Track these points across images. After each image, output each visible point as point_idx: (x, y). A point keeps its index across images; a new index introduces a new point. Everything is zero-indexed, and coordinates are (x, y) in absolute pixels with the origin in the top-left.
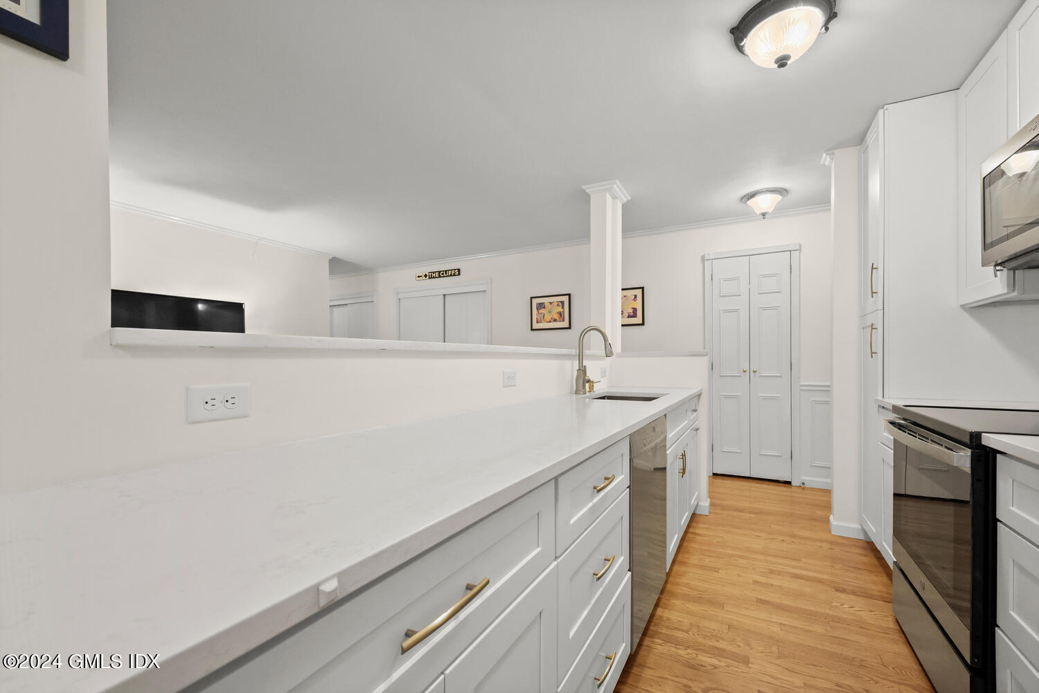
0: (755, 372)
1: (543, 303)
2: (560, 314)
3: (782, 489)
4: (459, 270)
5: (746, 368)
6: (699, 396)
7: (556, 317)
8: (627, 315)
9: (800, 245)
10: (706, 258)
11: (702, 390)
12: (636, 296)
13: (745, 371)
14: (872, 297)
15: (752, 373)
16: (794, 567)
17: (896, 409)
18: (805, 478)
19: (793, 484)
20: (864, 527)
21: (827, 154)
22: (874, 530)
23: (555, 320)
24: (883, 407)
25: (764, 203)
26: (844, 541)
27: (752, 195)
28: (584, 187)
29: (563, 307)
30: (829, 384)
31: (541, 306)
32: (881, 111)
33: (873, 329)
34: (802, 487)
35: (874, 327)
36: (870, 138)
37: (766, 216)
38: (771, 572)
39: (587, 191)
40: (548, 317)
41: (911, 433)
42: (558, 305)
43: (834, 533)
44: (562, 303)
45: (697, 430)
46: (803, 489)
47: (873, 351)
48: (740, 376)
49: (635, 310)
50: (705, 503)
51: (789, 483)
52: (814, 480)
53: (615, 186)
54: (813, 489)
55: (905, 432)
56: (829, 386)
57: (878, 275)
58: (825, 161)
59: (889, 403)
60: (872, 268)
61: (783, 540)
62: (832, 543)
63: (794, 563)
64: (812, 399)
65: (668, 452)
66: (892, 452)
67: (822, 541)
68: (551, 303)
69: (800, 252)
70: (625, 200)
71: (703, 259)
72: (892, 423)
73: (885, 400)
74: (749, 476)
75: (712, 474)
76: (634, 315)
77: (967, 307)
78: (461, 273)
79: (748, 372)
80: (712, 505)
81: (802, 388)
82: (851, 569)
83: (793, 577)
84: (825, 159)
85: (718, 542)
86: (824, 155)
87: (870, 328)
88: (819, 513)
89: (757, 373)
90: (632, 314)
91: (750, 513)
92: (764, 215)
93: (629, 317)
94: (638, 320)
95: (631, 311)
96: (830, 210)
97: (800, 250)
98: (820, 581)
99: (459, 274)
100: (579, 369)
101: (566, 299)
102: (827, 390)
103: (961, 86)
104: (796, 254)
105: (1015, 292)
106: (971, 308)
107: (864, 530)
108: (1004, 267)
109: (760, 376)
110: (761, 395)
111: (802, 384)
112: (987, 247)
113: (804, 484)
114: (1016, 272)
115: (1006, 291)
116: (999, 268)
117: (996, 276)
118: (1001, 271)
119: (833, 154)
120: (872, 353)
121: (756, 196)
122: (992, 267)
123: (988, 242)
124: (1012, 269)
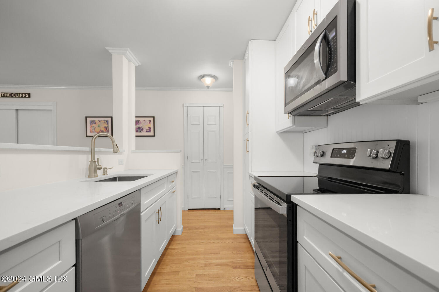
0: (206, 160)
1: (95, 121)
2: (106, 128)
3: (217, 212)
4: (29, 94)
5: (202, 158)
6: (176, 173)
7: (103, 129)
8: (146, 131)
10: (185, 105)
11: (178, 170)
12: (150, 121)
13: (202, 160)
14: (247, 126)
15: (205, 160)
16: (217, 259)
17: (255, 178)
18: (225, 206)
19: (221, 209)
21: (232, 61)
22: (248, 231)
23: (102, 131)
24: (251, 176)
25: (208, 81)
26: (238, 236)
27: (203, 77)
28: (107, 48)
29: (108, 124)
30: (232, 165)
31: (93, 122)
32: (250, 42)
33: (247, 140)
34: (225, 210)
35: (248, 140)
36: (246, 57)
37: (209, 88)
38: (206, 265)
39: (110, 51)
40: (98, 129)
41: (261, 191)
42: (104, 123)
43: (234, 233)
44: (107, 121)
45: (174, 192)
46: (225, 211)
48: (200, 162)
49: (150, 128)
50: (180, 229)
51: (219, 209)
52: (228, 206)
53: (128, 52)
54: (228, 211)
56: (232, 166)
57: (249, 116)
59: (253, 175)
60: (247, 113)
61: (213, 242)
62: (234, 238)
63: (217, 256)
64: (227, 171)
65: (142, 214)
66: (254, 197)
67: (229, 239)
68: (100, 121)
70: (138, 65)
71: (183, 106)
72: (254, 185)
73: (252, 173)
74: (204, 208)
75: (188, 210)
76: (150, 131)
77: (279, 132)
78: (31, 96)
80: (184, 228)
81: (225, 167)
82: (240, 252)
83: (216, 266)
84: (231, 64)
85: (183, 252)
86: (230, 61)
88: (230, 223)
89: (207, 160)
90: (148, 130)
91: (202, 229)
92: (208, 87)
93: (147, 132)
94: (152, 134)
95: (148, 129)
96: (232, 91)
97: (223, 106)
98: (227, 265)
99: (29, 97)
100: (92, 161)
101: (109, 119)
103: (276, 39)
104: (221, 108)
105: (295, 126)
106: (280, 133)
107: (245, 229)
108: (291, 114)
109: (208, 162)
110: (208, 171)
111: (224, 165)
112: (286, 105)
113: (225, 209)
114: (295, 117)
115: (292, 125)
116: (289, 115)
117: (289, 119)
118: (290, 116)
119: (233, 61)
120: (247, 151)
121: (205, 77)
122: (287, 114)
123: (286, 102)
124: (294, 116)
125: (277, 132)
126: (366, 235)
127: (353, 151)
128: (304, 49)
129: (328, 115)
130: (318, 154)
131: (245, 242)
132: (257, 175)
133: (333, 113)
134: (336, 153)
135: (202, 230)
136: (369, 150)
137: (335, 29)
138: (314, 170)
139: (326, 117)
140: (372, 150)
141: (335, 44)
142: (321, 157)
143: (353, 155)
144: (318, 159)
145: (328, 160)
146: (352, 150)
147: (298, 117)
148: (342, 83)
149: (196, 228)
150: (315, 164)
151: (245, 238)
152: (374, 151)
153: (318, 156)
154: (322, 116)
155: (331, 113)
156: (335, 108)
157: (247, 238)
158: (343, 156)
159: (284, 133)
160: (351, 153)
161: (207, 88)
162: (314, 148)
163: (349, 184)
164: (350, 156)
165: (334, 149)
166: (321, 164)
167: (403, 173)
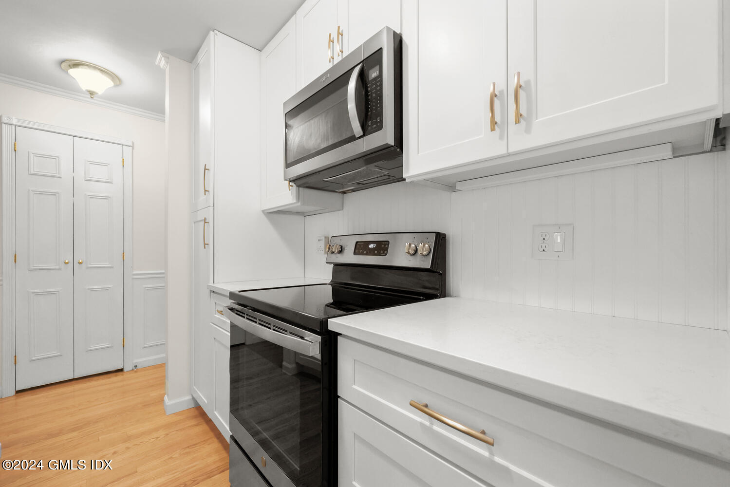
0: (80, 263)
3: (114, 378)
5: (69, 259)
9: (133, 143)
10: (7, 122)
13: (67, 263)
14: (205, 194)
15: (76, 265)
17: (232, 295)
18: (136, 361)
19: (125, 370)
20: (194, 396)
21: (163, 56)
22: (206, 401)
24: (220, 293)
26: (178, 418)
30: (165, 271)
32: (211, 34)
34: (136, 369)
35: (206, 221)
36: (201, 57)
37: (95, 97)
41: (251, 319)
43: (169, 412)
46: (137, 371)
47: (206, 243)
48: (60, 269)
51: (122, 370)
52: (145, 359)
54: (145, 369)
55: (244, 317)
56: (163, 273)
57: (210, 175)
58: (160, 62)
59: (225, 290)
60: (205, 169)
64: (144, 286)
66: (229, 334)
67: (156, 430)
69: (133, 149)
72: (232, 309)
73: (216, 285)
74: (71, 377)
75: (15, 392)
77: (266, 211)
79: (71, 265)
81: (135, 277)
82: (188, 450)
84: (160, 60)
86: (160, 55)
87: (203, 223)
88: (154, 394)
89: (82, 264)
91: (74, 430)
92: (91, 93)
96: (164, 121)
97: (133, 147)
102: (162, 277)
103: (263, 49)
104: (127, 150)
105: (299, 204)
106: (268, 213)
107: (194, 399)
108: (295, 184)
109: (88, 268)
110: (88, 288)
111: (135, 272)
112: (288, 165)
113: (136, 366)
114: (300, 188)
115: (295, 201)
116: (291, 183)
117: (290, 190)
118: (292, 186)
119: (168, 58)
120: (205, 244)
121: (80, 67)
122: (288, 182)
123: (288, 162)
124: (299, 186)
125: (263, 211)
126: (480, 364)
127: (385, 245)
128: (324, 81)
129: (344, 193)
130: (335, 249)
131: (197, 425)
132: (235, 289)
133: (353, 191)
134: (361, 248)
135: (75, 434)
136: (407, 245)
137: (378, 67)
138: (325, 275)
139: (341, 195)
140: (410, 245)
141: (378, 88)
142: (339, 253)
143: (385, 252)
144: (333, 256)
145: (349, 257)
146: (383, 244)
147: (304, 189)
148: (387, 147)
149: (51, 435)
150: (328, 264)
151: (195, 417)
152: (413, 246)
153: (333, 253)
154: (337, 192)
155: (350, 190)
156: (359, 183)
157: (200, 413)
158: (371, 252)
159: (276, 214)
160: (382, 248)
161: (89, 96)
162: (323, 240)
163: (377, 291)
164: (382, 252)
165: (357, 242)
166: (337, 265)
167: (441, 272)
